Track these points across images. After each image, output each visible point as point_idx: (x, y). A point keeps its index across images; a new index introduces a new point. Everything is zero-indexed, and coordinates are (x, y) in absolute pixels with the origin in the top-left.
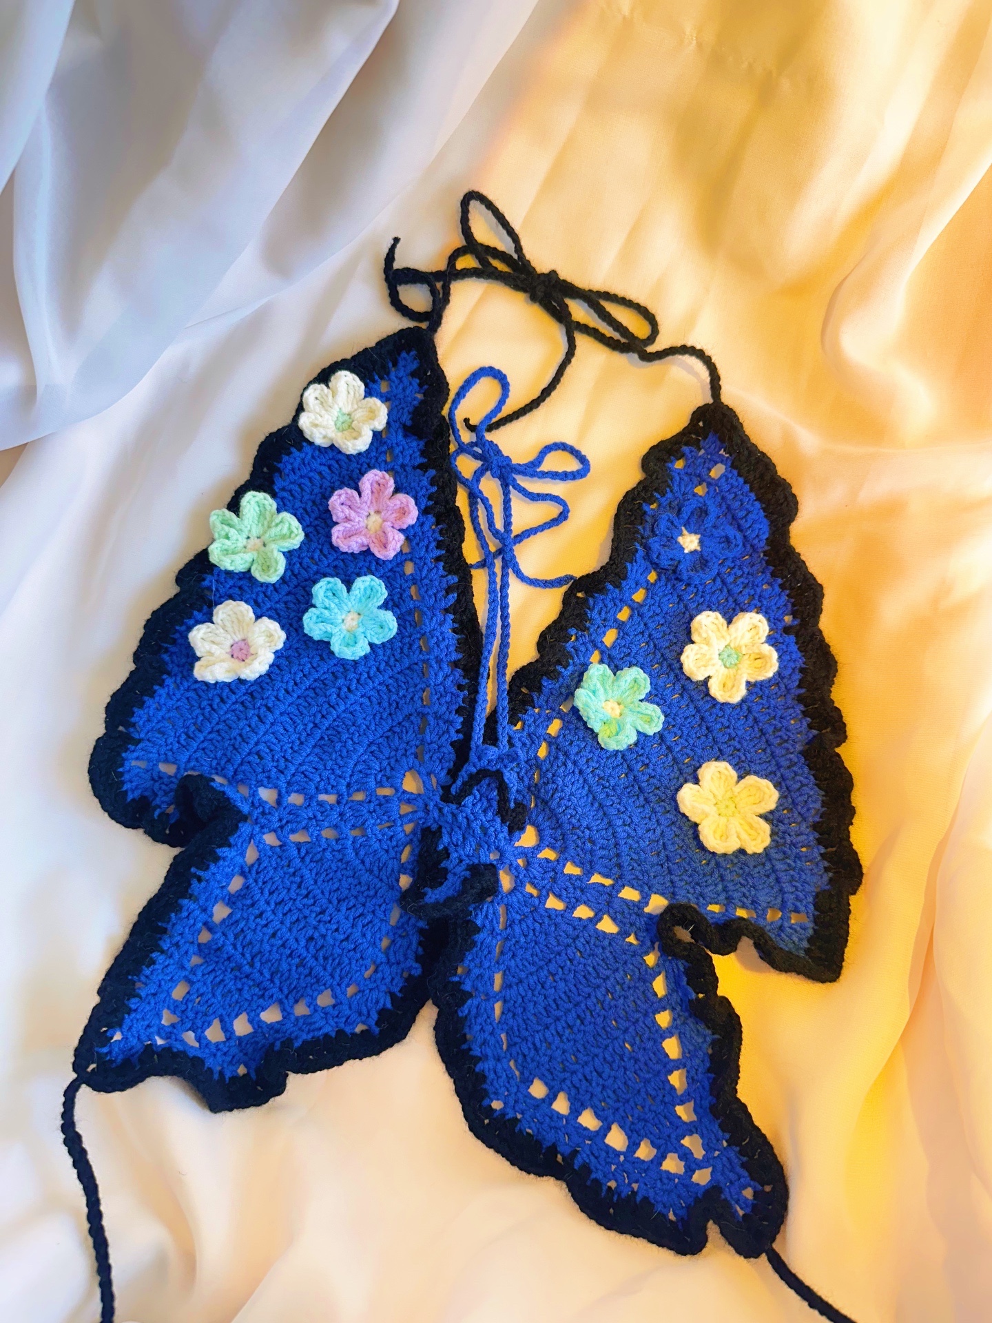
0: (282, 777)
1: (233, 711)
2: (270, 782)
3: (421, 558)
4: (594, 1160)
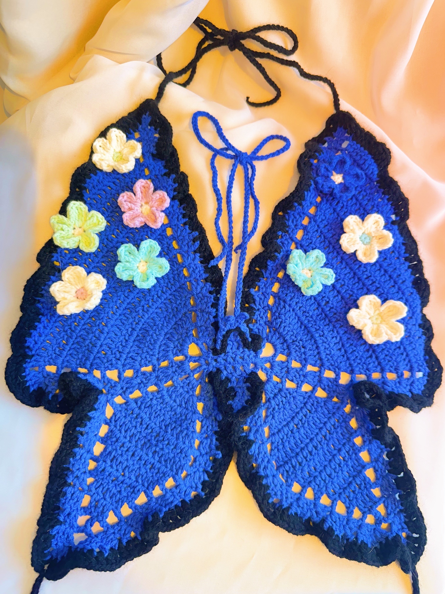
0: (119, 362)
1: (84, 329)
2: (112, 366)
3: (175, 225)
4: (334, 524)
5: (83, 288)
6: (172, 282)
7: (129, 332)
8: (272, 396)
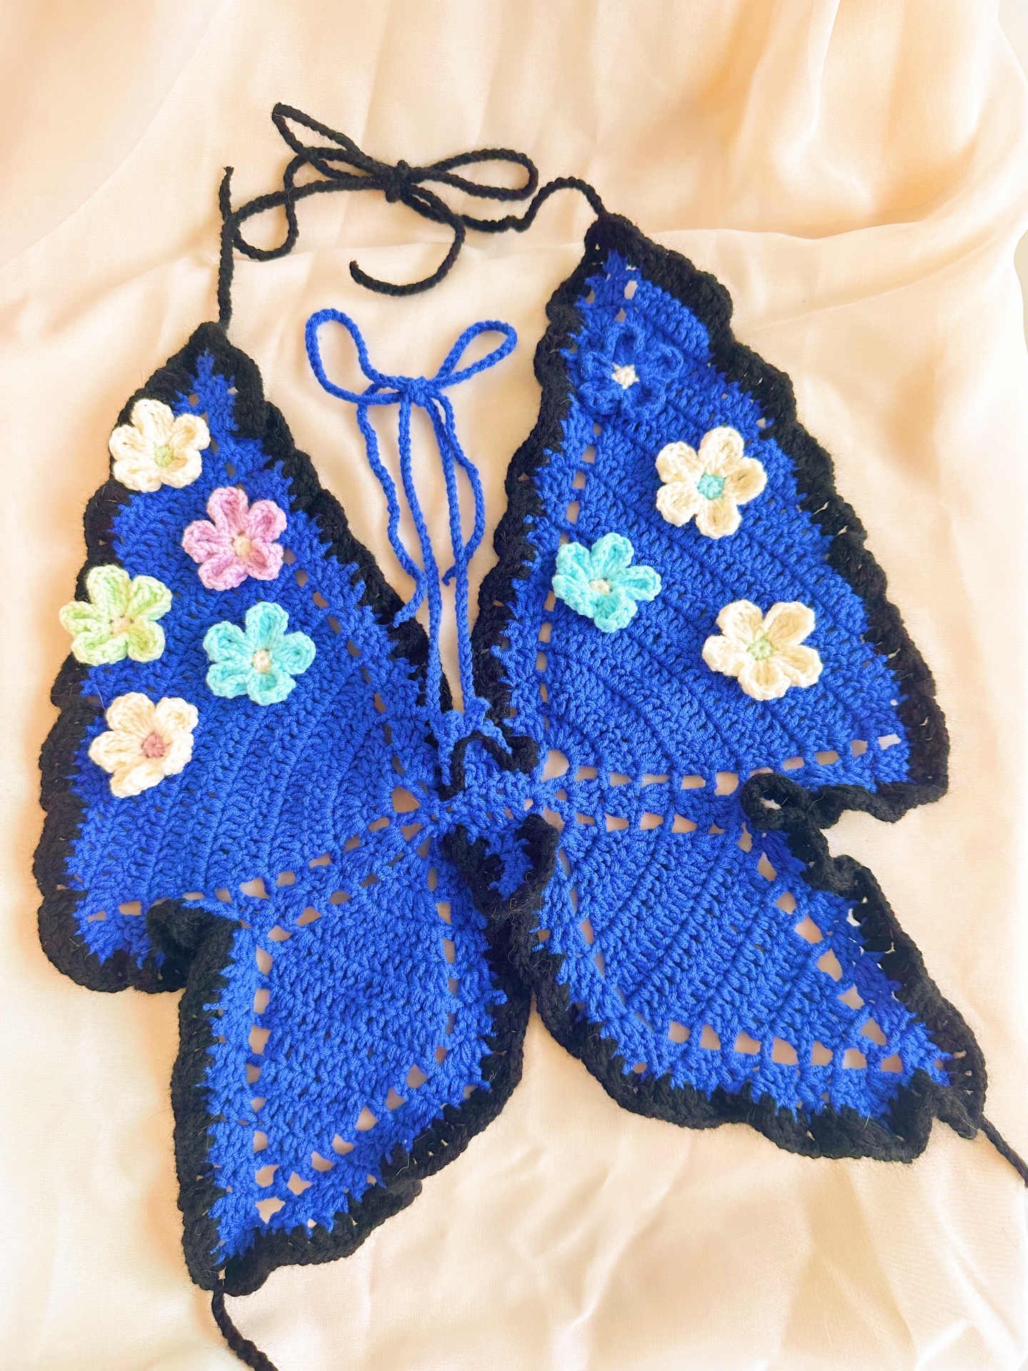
2: (248, 874)
3: (310, 562)
4: (773, 1087)
5: (153, 734)
6: (329, 675)
7: (266, 798)
8: (581, 855)
